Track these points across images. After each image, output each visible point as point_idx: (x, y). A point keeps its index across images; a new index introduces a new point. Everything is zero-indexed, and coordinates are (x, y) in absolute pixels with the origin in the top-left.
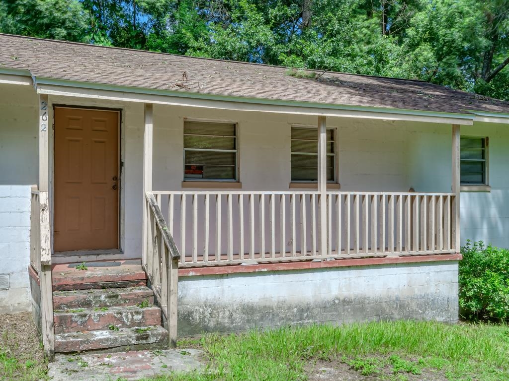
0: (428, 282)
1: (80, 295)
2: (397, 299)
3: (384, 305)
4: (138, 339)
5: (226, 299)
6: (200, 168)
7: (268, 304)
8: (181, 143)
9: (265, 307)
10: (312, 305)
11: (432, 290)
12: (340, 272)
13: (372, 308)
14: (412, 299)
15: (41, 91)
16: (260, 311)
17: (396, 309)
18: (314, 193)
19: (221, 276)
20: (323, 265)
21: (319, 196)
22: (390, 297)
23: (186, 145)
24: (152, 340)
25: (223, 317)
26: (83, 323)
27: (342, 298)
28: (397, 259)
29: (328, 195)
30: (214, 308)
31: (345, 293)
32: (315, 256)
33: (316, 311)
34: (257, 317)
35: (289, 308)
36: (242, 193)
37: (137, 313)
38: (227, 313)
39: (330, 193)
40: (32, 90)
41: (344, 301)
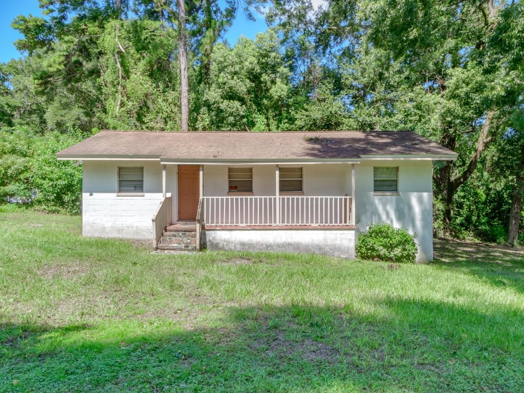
0: (336, 238)
1: (174, 233)
2: (318, 245)
3: (310, 247)
4: (185, 247)
5: (233, 239)
6: (236, 187)
7: (251, 243)
8: (227, 177)
9: (250, 244)
10: (272, 245)
11: (338, 242)
12: (287, 231)
13: (304, 248)
14: (326, 246)
15: (162, 163)
16: (248, 245)
17: (317, 250)
18: (273, 197)
19: (231, 230)
20: (277, 228)
21: (275, 199)
22: (313, 244)
23: (229, 178)
24: (190, 248)
25: (232, 246)
26: (170, 241)
27: (287, 243)
28: (317, 227)
29: (280, 198)
30: (228, 242)
31: (289, 241)
32: (273, 224)
33: (274, 247)
34: (246, 247)
35: (262, 245)
36: (253, 197)
37: (189, 239)
38: (233, 245)
39: (281, 197)
40: (159, 162)
41: (289, 244)
